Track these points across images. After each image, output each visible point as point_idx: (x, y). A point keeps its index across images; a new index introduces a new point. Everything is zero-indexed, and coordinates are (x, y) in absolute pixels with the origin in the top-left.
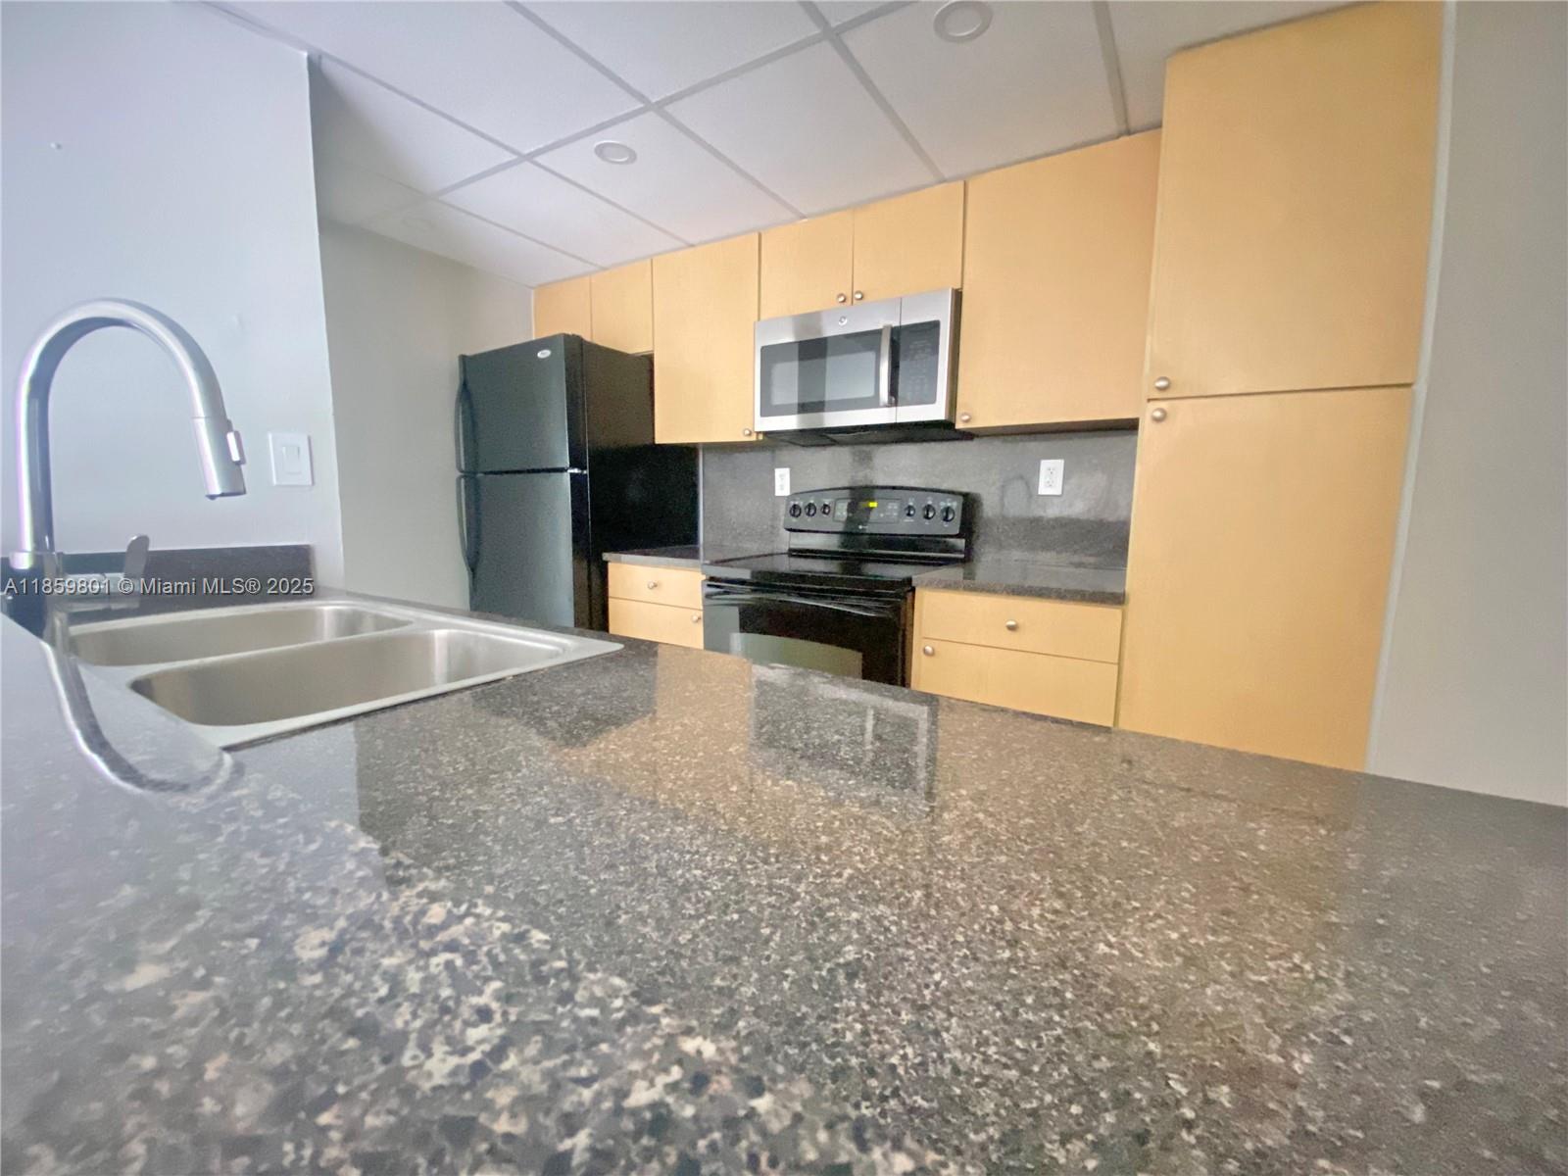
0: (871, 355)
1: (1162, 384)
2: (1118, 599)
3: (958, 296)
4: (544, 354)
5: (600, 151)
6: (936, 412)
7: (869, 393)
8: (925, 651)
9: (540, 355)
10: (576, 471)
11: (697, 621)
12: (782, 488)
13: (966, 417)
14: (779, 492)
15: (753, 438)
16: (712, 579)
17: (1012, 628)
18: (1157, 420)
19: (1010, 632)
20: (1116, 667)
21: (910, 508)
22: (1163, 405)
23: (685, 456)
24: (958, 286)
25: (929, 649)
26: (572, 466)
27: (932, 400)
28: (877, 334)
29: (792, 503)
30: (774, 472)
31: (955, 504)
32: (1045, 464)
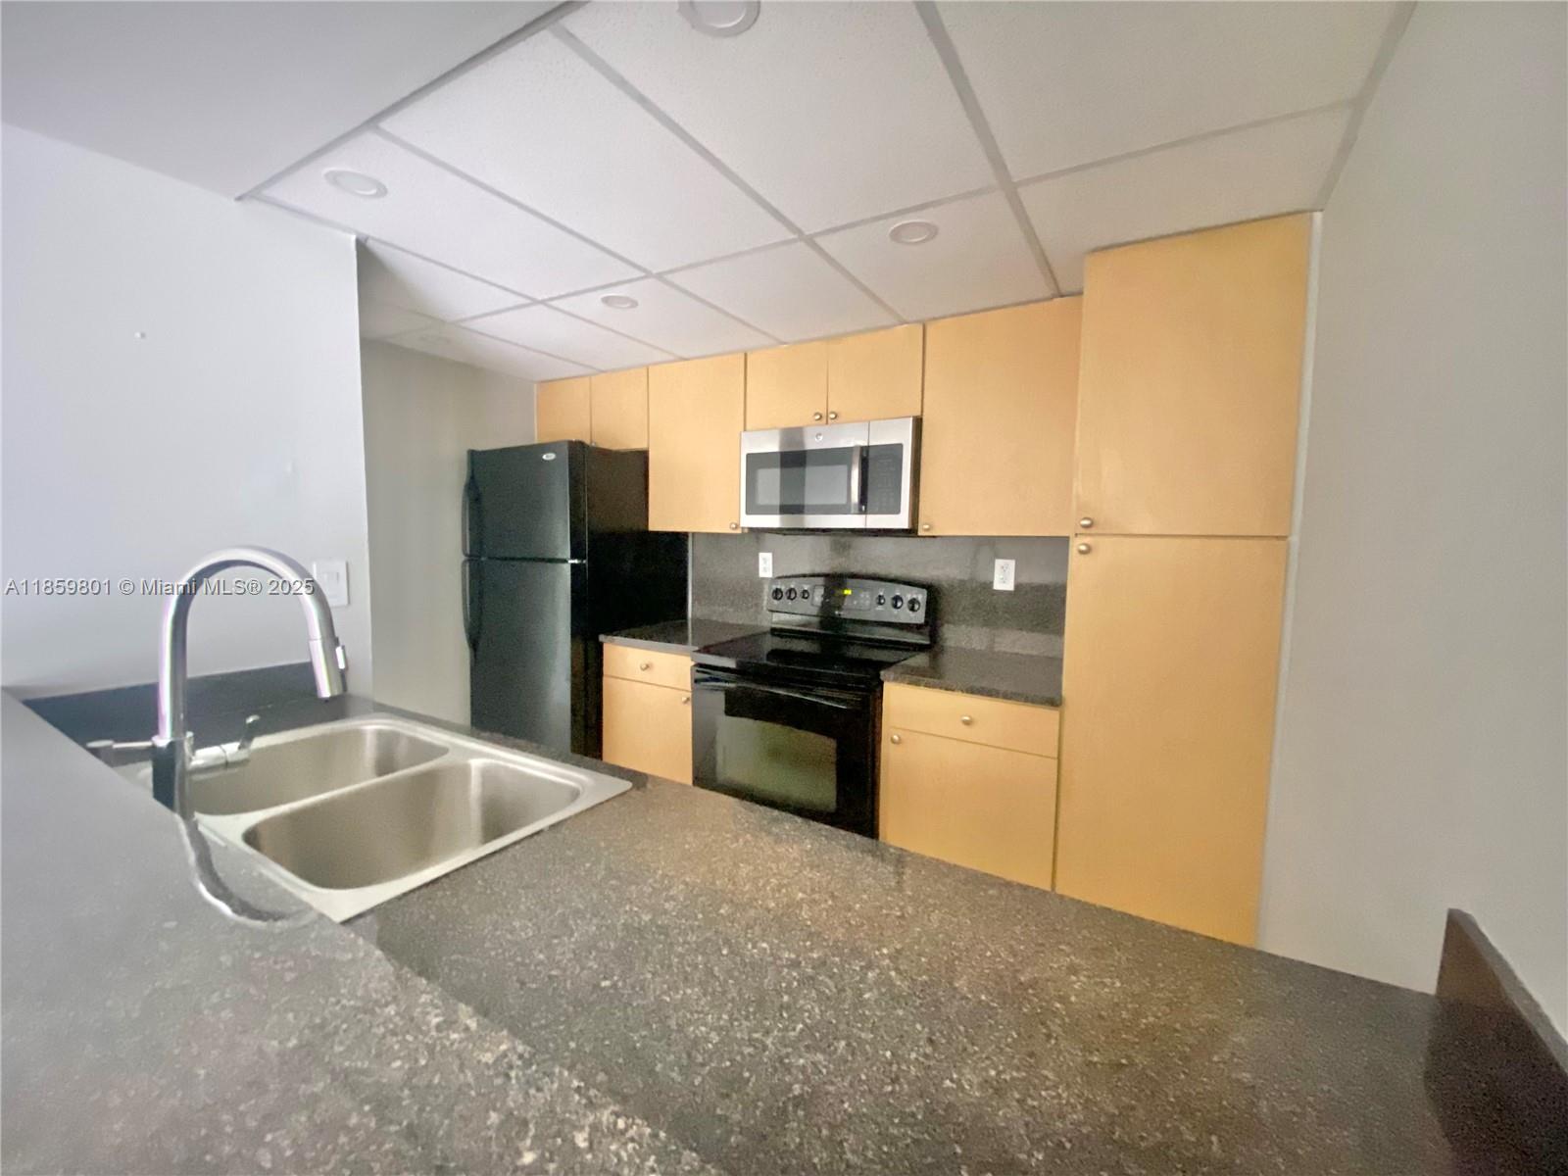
0: (844, 468)
1: (1086, 522)
2: (1054, 702)
3: (918, 423)
4: (549, 457)
5: (606, 300)
6: (901, 521)
7: (843, 501)
8: (893, 741)
9: (544, 457)
10: (576, 561)
11: (686, 702)
12: (765, 570)
13: (927, 527)
14: (762, 574)
15: (739, 531)
16: (701, 665)
17: (967, 723)
18: (1082, 552)
19: (966, 727)
20: (1056, 762)
21: (880, 597)
22: (1088, 540)
23: (677, 542)
24: (918, 413)
25: (896, 737)
26: (573, 557)
27: (896, 510)
28: (850, 450)
29: (774, 587)
30: (758, 555)
31: (921, 596)
32: (999, 563)
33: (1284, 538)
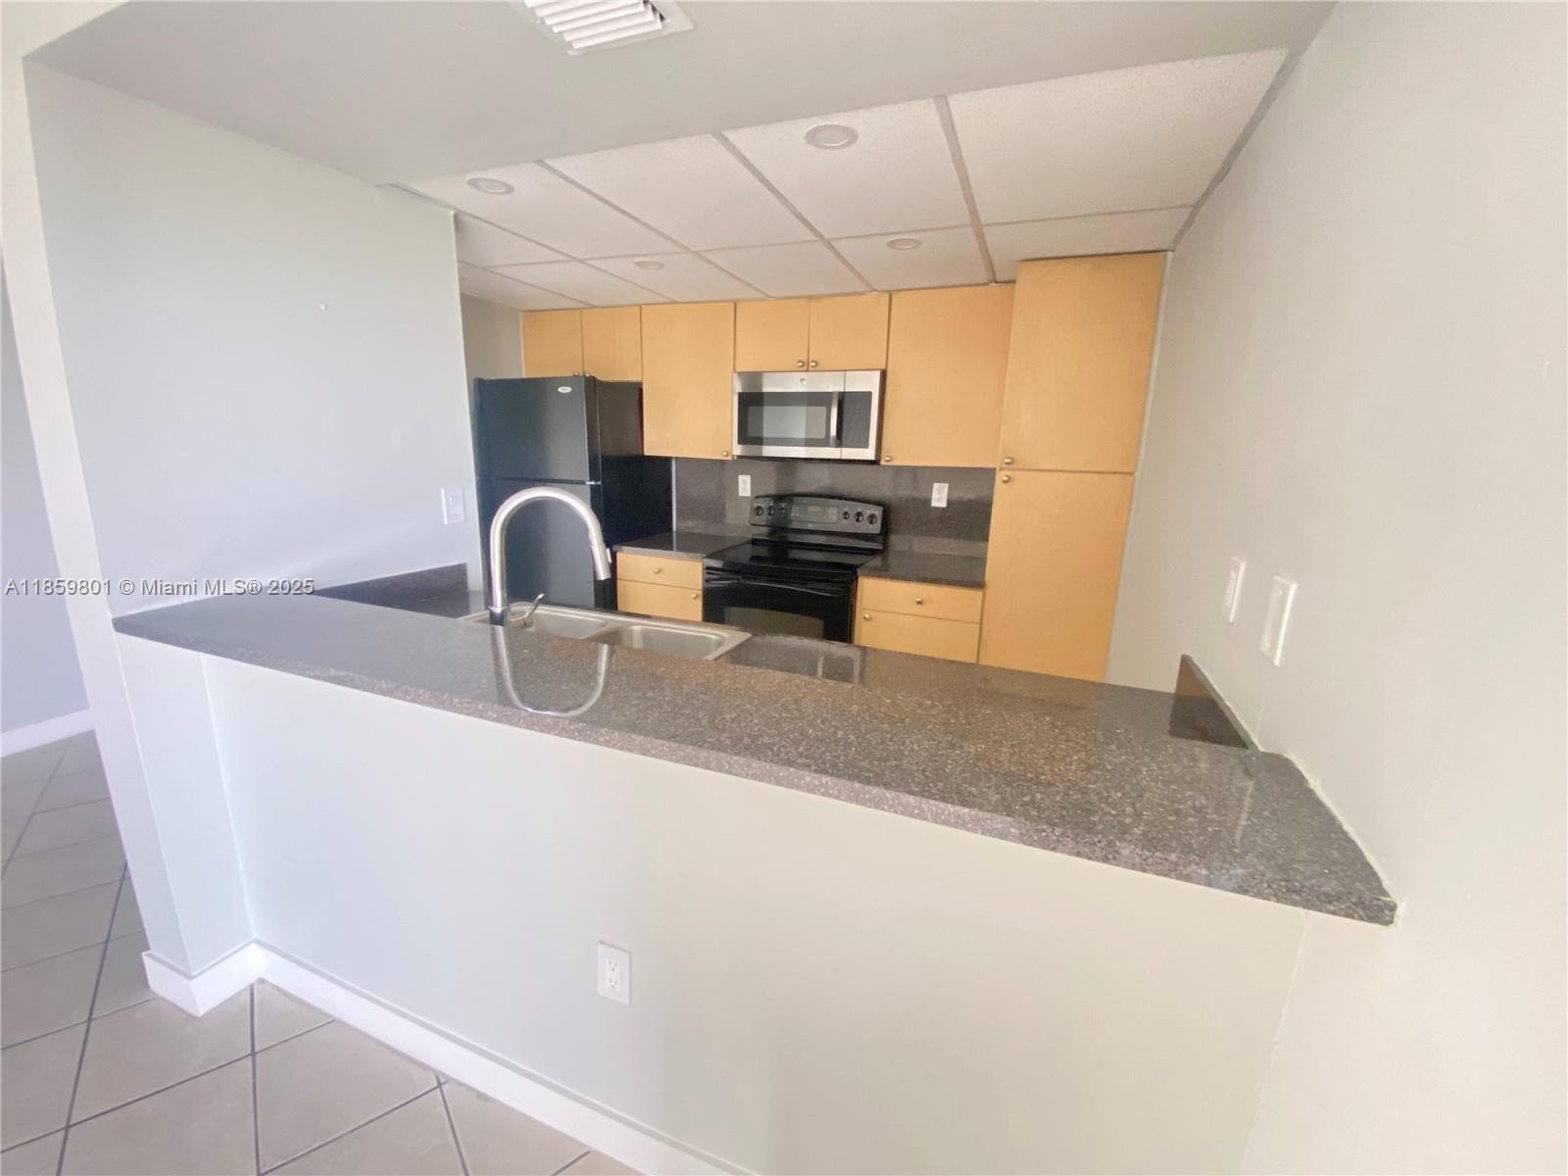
0: (823, 409)
1: (1008, 460)
2: (979, 584)
3: (884, 375)
4: (565, 390)
6: (869, 454)
7: (823, 436)
8: (865, 618)
9: (560, 390)
10: (593, 483)
11: (695, 598)
12: (744, 489)
13: (888, 458)
14: (741, 493)
15: (729, 458)
16: (708, 568)
17: (919, 603)
18: (1005, 482)
19: (919, 606)
20: (979, 626)
21: (846, 513)
22: (1008, 473)
23: (665, 461)
24: (884, 367)
25: (867, 616)
26: (591, 480)
27: (866, 445)
28: (829, 395)
29: (755, 505)
30: (737, 478)
31: (878, 512)
32: (936, 486)
33: (1131, 474)
